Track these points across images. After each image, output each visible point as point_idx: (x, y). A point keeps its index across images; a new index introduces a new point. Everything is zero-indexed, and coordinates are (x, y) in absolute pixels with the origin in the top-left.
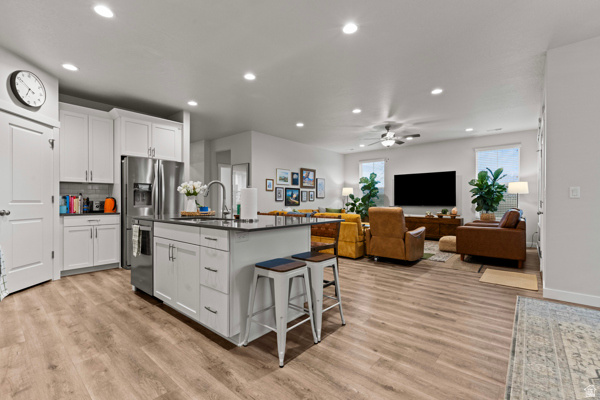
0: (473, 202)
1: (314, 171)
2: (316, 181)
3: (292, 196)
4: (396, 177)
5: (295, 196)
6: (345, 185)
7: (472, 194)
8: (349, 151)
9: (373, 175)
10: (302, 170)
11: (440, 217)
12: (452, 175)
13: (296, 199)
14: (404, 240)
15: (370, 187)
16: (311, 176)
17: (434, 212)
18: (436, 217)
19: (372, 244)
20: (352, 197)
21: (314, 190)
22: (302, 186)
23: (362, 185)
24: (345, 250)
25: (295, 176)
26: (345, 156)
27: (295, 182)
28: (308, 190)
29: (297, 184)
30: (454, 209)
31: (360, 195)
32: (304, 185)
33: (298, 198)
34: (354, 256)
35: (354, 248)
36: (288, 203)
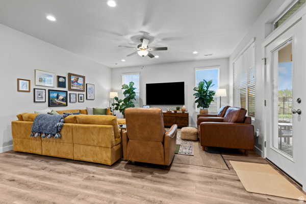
0: (196, 102)
1: (84, 77)
2: (85, 85)
3: (57, 97)
4: (147, 85)
5: (61, 97)
6: (112, 90)
7: (195, 96)
8: (114, 66)
9: (132, 84)
10: (70, 75)
11: (176, 112)
12: (182, 84)
13: (63, 100)
14: (163, 143)
15: (130, 92)
16: (80, 81)
17: (172, 109)
18: (173, 112)
19: (129, 148)
20: (116, 99)
21: (85, 93)
22: (70, 89)
23: (124, 90)
24: (100, 156)
25: (61, 80)
26: (112, 69)
27: (61, 84)
28: (77, 93)
29: (65, 87)
30: (184, 107)
31: (123, 97)
32: (72, 88)
33: (65, 99)
34: (110, 163)
35: (109, 154)
36: (51, 104)
